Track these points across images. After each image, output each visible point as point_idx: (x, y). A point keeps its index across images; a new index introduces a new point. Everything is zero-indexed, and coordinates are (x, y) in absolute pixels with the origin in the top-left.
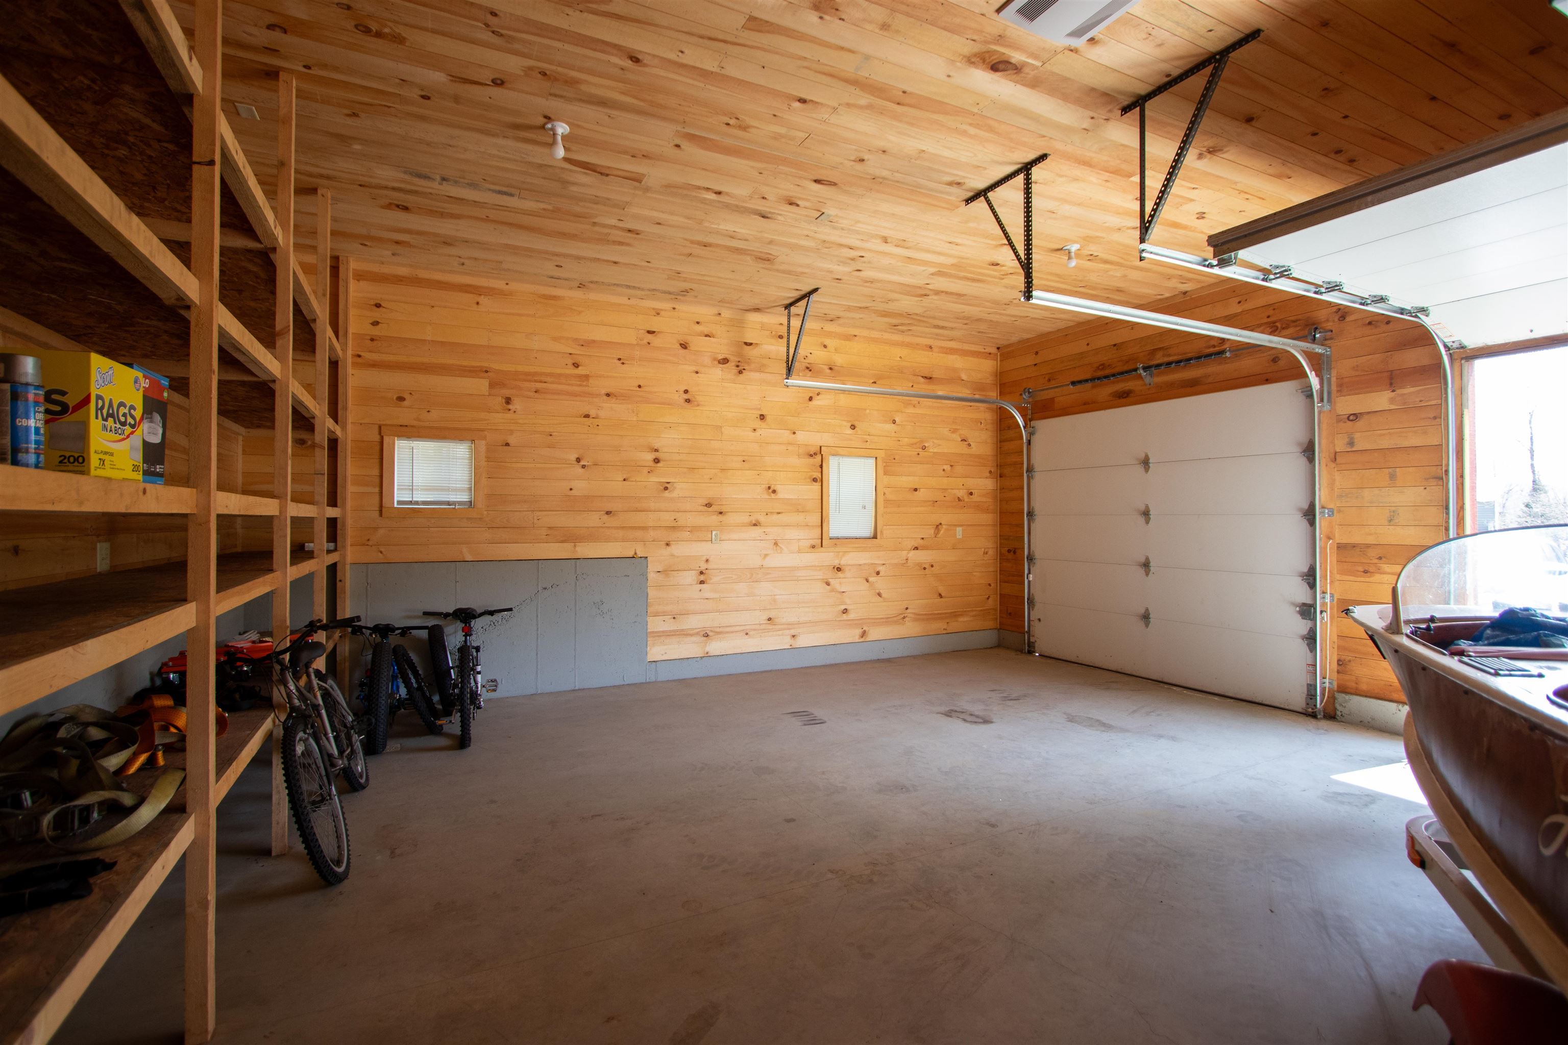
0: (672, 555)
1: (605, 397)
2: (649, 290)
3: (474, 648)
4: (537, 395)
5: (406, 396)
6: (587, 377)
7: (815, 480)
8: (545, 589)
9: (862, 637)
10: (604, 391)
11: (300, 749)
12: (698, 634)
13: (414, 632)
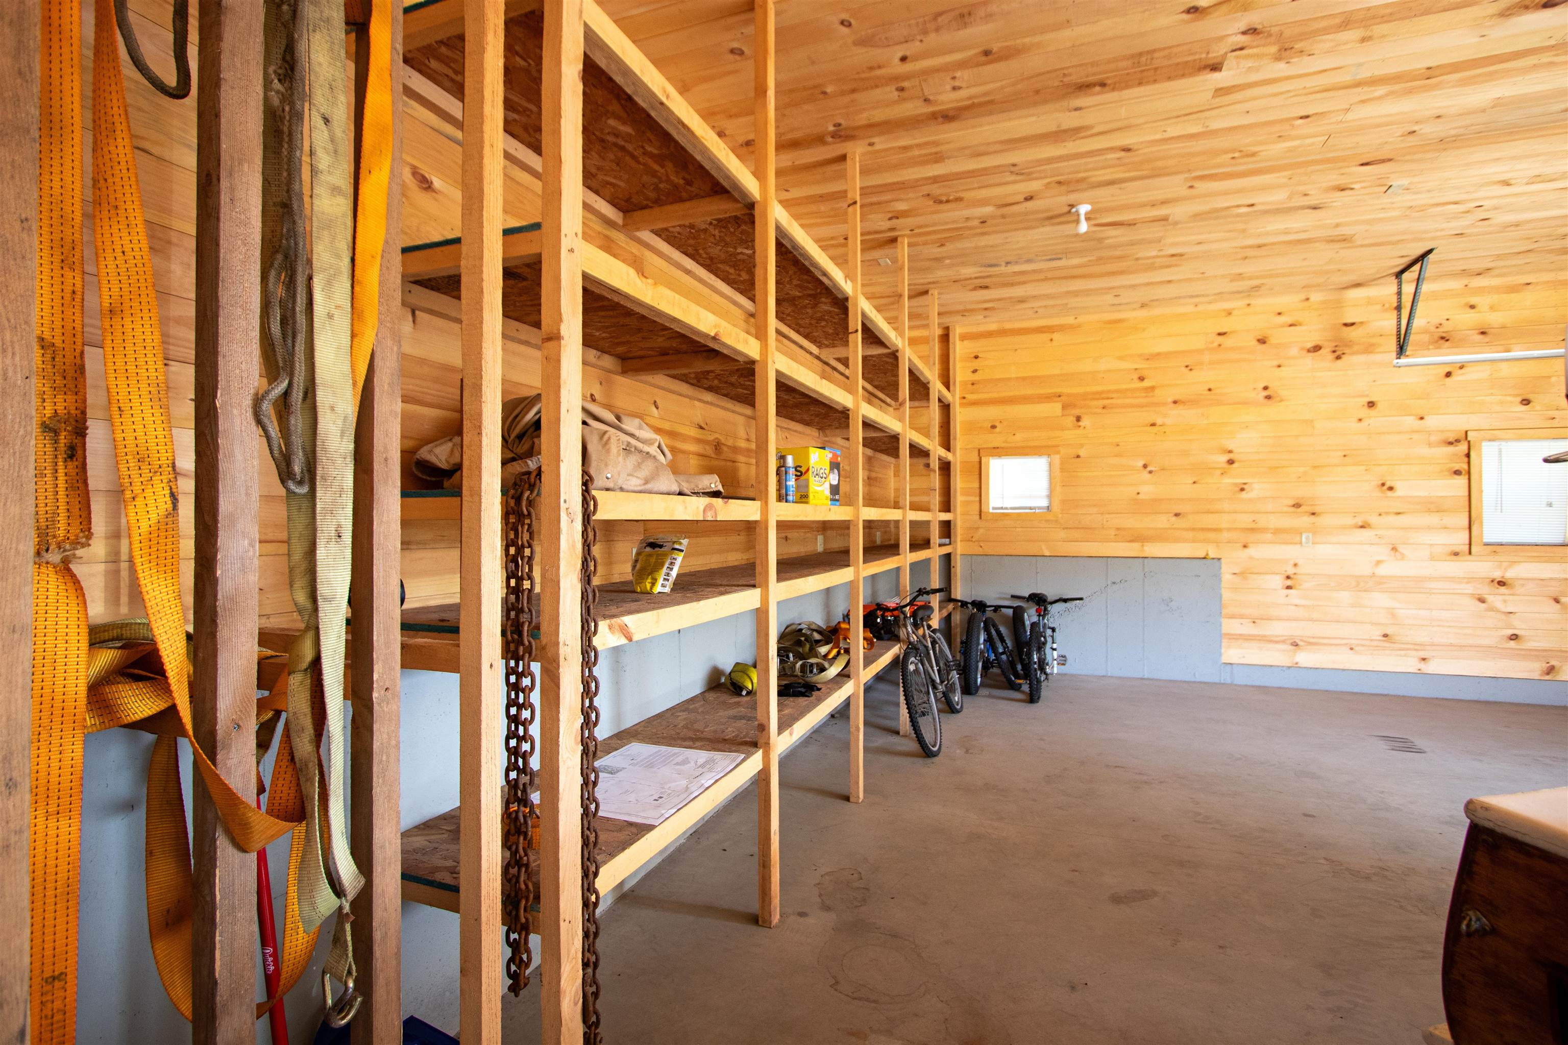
0: (1251, 558)
1: (1172, 405)
2: (1215, 294)
3: (1050, 628)
4: (1104, 411)
5: (997, 424)
6: (1152, 388)
7: (1457, 473)
8: (1114, 583)
9: (1548, 674)
10: (1170, 400)
11: (912, 667)
12: (1284, 642)
13: (1003, 610)
